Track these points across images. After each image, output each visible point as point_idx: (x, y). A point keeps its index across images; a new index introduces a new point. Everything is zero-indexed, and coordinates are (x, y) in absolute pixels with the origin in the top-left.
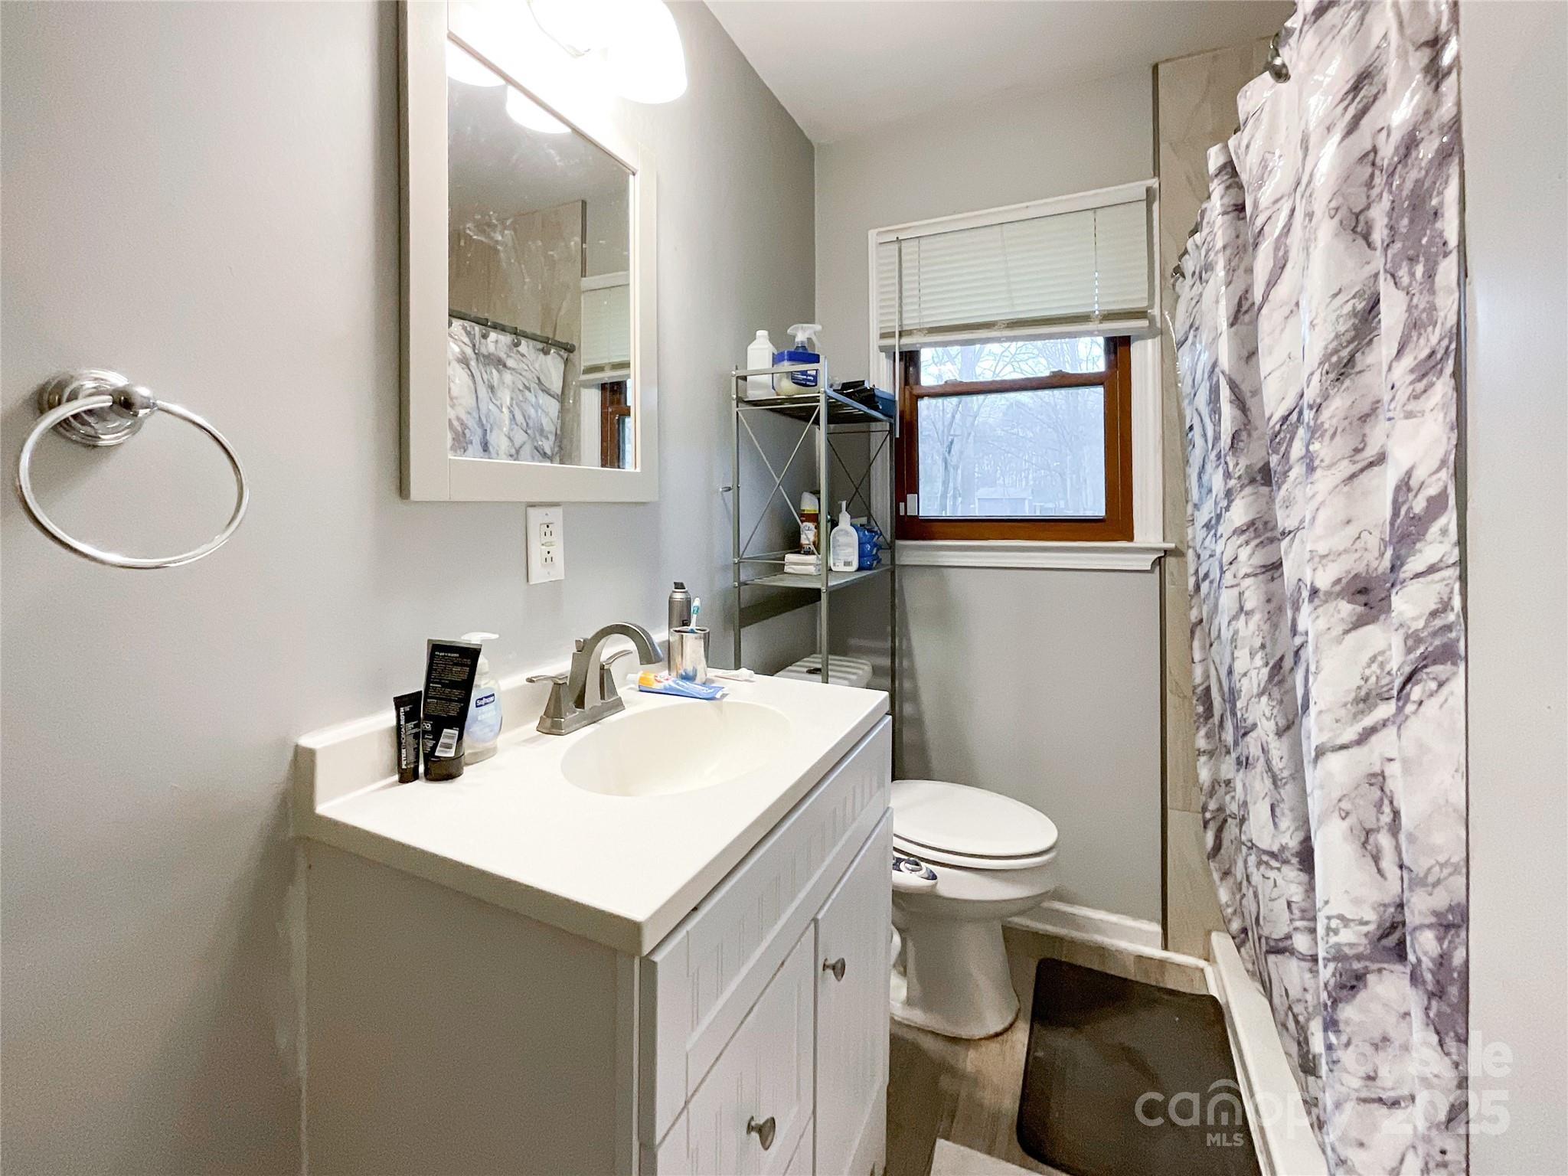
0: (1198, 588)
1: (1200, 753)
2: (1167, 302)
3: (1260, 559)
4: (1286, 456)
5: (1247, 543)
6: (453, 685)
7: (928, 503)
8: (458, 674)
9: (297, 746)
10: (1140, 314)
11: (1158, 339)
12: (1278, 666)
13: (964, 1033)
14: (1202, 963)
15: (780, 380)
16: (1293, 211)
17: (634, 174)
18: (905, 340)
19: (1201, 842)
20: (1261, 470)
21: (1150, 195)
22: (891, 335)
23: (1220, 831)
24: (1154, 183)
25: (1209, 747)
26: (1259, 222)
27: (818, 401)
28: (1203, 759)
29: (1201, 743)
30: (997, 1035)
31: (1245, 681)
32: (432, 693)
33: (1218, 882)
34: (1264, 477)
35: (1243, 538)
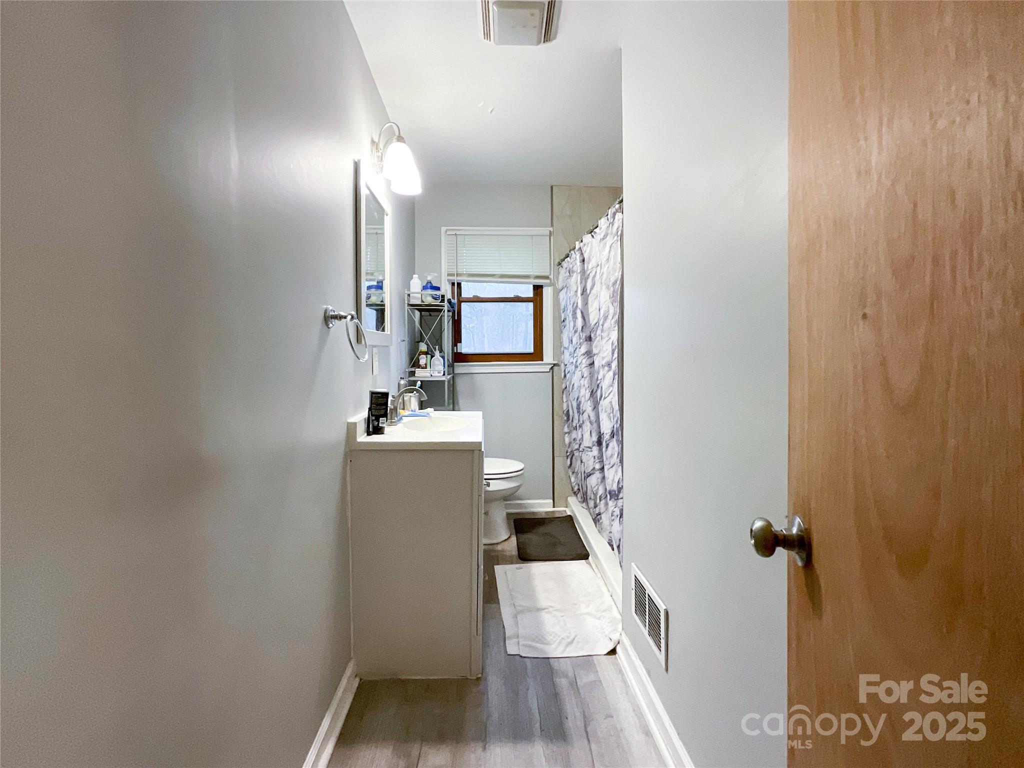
0: (565, 376)
1: (566, 433)
2: (556, 274)
3: (588, 362)
4: (595, 334)
5: (585, 358)
6: (381, 405)
7: (465, 348)
8: (381, 401)
9: (348, 423)
10: (547, 278)
11: (552, 287)
12: (592, 392)
13: (495, 541)
14: (564, 509)
15: (426, 297)
16: (596, 272)
17: (387, 215)
18: (459, 278)
19: (566, 463)
20: (589, 337)
21: (551, 234)
22: (453, 275)
23: (571, 459)
24: (551, 229)
25: (568, 431)
26: (588, 272)
27: (444, 307)
28: (566, 435)
29: (566, 430)
30: (506, 540)
31: (583, 398)
32: (373, 408)
33: (571, 475)
34: (589, 339)
35: (584, 357)
